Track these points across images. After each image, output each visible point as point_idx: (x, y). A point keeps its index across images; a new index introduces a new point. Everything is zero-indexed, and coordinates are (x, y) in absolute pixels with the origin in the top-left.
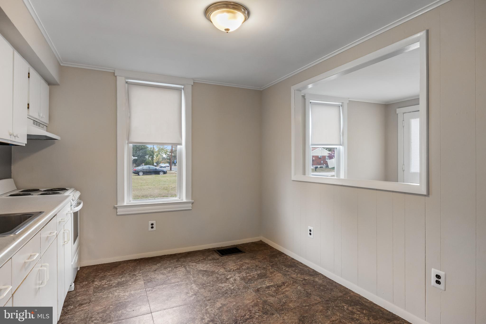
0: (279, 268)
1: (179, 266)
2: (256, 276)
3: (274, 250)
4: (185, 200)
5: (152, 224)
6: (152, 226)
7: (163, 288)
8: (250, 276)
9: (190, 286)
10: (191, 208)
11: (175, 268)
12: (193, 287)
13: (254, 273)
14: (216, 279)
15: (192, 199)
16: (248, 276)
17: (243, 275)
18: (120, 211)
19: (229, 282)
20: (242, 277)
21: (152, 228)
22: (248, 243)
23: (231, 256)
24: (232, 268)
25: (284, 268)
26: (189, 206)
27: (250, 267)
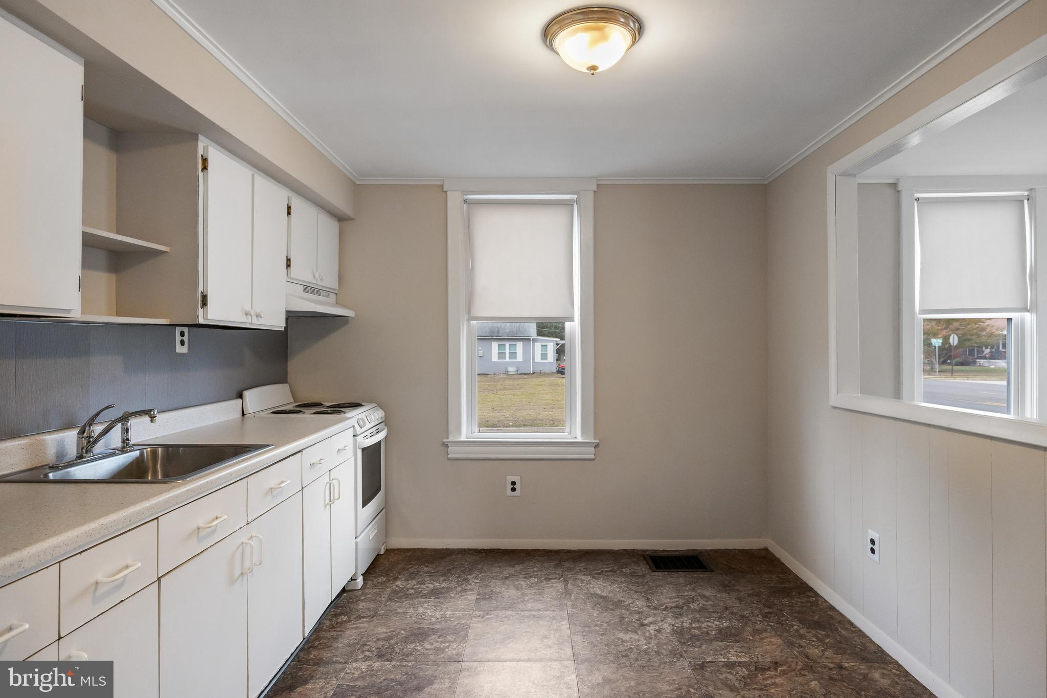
0: (782, 625)
1: (556, 578)
2: (714, 633)
3: (792, 576)
4: (579, 439)
5: (513, 483)
6: (512, 486)
7: (506, 617)
8: (699, 628)
9: (558, 624)
10: (592, 456)
11: (545, 579)
12: (562, 628)
13: (710, 624)
14: (616, 621)
15: (595, 437)
16: (694, 628)
17: (683, 622)
18: (454, 452)
19: (644, 633)
20: (678, 627)
21: (514, 491)
22: (731, 550)
23: (676, 575)
24: (665, 603)
25: (795, 627)
26: (589, 453)
27: (708, 607)
